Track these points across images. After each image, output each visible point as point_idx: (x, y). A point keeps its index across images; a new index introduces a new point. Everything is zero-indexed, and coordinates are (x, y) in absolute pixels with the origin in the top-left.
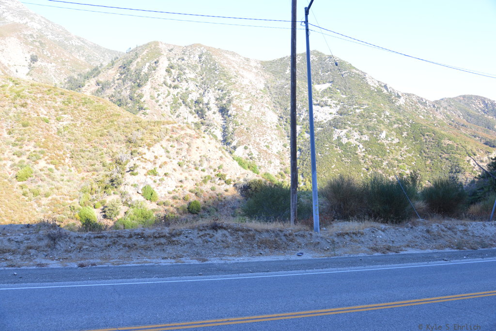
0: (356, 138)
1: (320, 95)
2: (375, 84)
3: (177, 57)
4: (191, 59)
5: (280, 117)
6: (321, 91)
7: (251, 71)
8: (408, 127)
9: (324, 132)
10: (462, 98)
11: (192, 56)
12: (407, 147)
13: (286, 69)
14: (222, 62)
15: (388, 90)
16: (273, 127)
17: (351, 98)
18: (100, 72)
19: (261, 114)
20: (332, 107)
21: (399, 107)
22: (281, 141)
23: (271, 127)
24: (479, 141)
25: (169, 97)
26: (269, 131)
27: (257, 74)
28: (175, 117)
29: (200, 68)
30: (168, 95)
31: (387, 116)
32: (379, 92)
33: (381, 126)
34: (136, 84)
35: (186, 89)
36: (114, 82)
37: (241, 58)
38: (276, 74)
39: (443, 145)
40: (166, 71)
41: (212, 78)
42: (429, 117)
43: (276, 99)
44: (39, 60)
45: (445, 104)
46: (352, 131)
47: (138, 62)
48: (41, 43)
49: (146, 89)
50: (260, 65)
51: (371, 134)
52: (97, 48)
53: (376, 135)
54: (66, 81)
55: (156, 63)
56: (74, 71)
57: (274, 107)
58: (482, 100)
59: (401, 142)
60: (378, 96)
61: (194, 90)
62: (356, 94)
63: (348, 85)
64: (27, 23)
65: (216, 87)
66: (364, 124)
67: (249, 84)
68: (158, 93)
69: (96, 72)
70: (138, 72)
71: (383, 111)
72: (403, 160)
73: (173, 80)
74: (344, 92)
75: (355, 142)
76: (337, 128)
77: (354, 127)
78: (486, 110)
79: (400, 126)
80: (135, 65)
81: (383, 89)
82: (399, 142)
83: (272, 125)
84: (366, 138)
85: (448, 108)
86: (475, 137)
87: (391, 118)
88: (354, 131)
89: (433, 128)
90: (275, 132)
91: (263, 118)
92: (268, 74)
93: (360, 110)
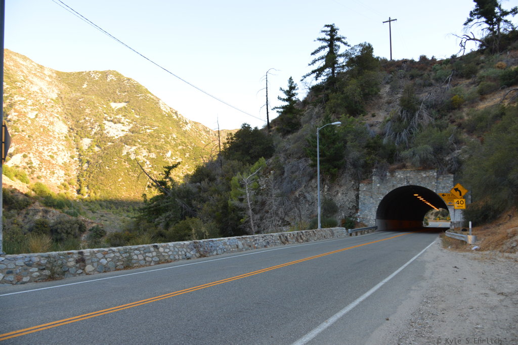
0: (144, 155)
1: (115, 112)
2: (167, 110)
5: (71, 129)
6: (116, 108)
7: (43, 79)
8: (190, 149)
9: (114, 147)
12: (189, 166)
13: (84, 83)
15: (177, 117)
16: (61, 138)
17: (144, 119)
19: (48, 123)
20: (125, 125)
21: (185, 132)
22: (69, 152)
23: (59, 137)
26: (55, 141)
27: (50, 83)
31: (174, 139)
32: (170, 116)
33: (167, 146)
37: (33, 63)
38: (72, 87)
43: (68, 111)
46: (141, 148)
50: (55, 75)
51: (158, 152)
53: (163, 153)
57: (65, 117)
59: (184, 161)
60: (168, 120)
62: (149, 115)
63: (142, 107)
66: (152, 143)
67: (39, 91)
71: (171, 134)
74: (138, 113)
75: (143, 158)
76: (127, 145)
77: (143, 145)
79: (184, 147)
81: (174, 115)
83: (60, 136)
84: (153, 155)
87: (177, 140)
88: (143, 149)
90: (63, 143)
91: (50, 127)
92: (63, 85)
93: (150, 131)
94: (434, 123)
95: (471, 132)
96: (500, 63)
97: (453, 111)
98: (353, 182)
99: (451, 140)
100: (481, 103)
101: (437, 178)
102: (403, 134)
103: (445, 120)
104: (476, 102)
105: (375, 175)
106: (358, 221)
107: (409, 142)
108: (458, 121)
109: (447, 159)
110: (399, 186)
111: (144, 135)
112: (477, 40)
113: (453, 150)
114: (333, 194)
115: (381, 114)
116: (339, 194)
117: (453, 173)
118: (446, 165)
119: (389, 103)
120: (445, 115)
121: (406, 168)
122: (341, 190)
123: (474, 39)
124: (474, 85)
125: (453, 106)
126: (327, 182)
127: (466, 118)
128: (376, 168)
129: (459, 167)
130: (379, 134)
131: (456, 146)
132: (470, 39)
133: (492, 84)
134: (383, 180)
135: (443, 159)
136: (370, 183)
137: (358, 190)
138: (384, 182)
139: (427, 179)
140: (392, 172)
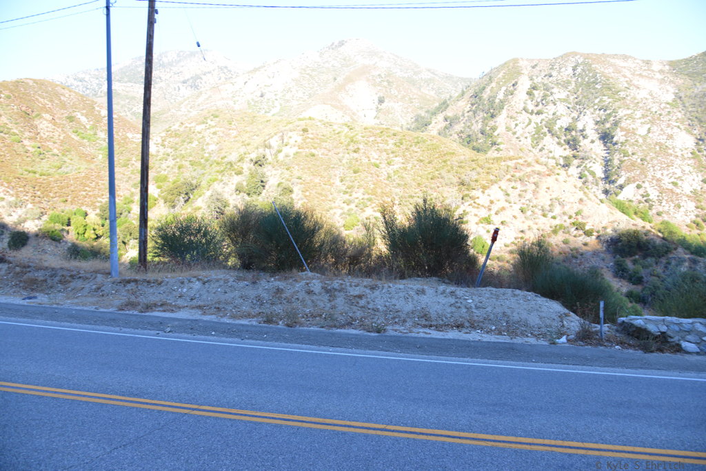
3: (543, 74)
4: (561, 74)
5: (700, 140)
7: (652, 78)
11: (563, 69)
14: (606, 71)
16: (686, 156)
18: (448, 106)
19: (665, 137)
22: (699, 175)
23: (683, 155)
25: (529, 127)
26: (678, 162)
27: (662, 81)
28: (538, 150)
29: (574, 84)
30: (529, 124)
34: (489, 114)
35: (554, 114)
36: (463, 115)
37: (637, 61)
38: (694, 77)
40: (527, 94)
41: (590, 95)
43: (693, 114)
44: (386, 100)
47: (492, 87)
48: (389, 82)
49: (501, 120)
50: (667, 67)
52: (448, 78)
54: (413, 120)
55: (514, 85)
56: (422, 108)
57: (689, 125)
61: (564, 114)
64: (376, 63)
65: (596, 107)
68: (516, 122)
69: (444, 105)
70: (491, 100)
73: (536, 104)
80: (489, 92)
83: (685, 152)
90: (690, 162)
91: (669, 143)
92: (680, 78)
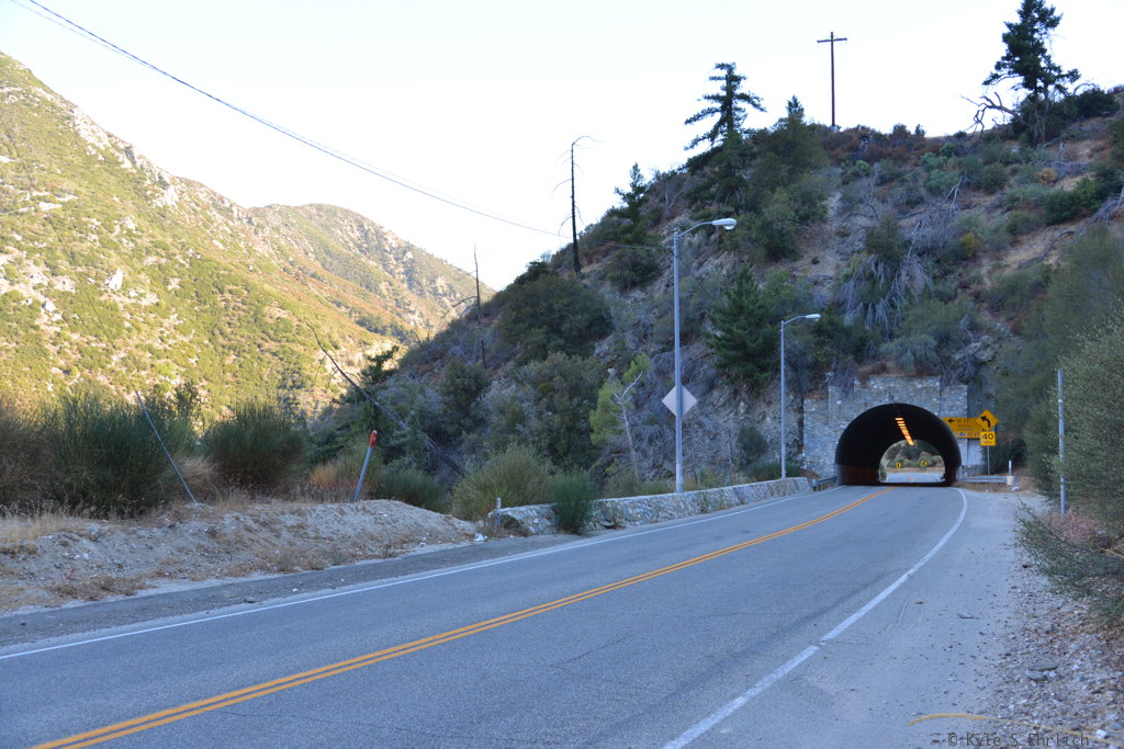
0: (36, 281)
2: (100, 141)
8: (183, 266)
10: (314, 211)
12: (178, 318)
15: (134, 163)
17: (26, 167)
21: (162, 212)
24: (347, 316)
31: (129, 231)
32: (110, 163)
33: (109, 256)
39: (267, 319)
42: (236, 247)
45: (276, 221)
46: (25, 262)
51: (81, 274)
53: (96, 278)
58: (357, 221)
59: (164, 303)
60: (106, 175)
62: (42, 157)
66: (61, 246)
71: (119, 217)
72: (165, 350)
75: (33, 292)
77: (32, 251)
78: (365, 245)
79: (163, 261)
81: (122, 157)
82: (157, 304)
84: (65, 284)
85: (283, 230)
86: (339, 305)
87: (139, 237)
88: (31, 263)
89: (246, 276)
93: (52, 206)
94: (932, 288)
95: (995, 309)
96: (1046, 169)
97: (964, 263)
98: (791, 397)
99: (963, 323)
100: (1012, 252)
101: (941, 391)
102: (880, 308)
103: (951, 284)
104: (1004, 248)
105: (832, 385)
106: (805, 467)
107: (891, 324)
108: (975, 287)
109: (957, 357)
110: (877, 404)
111: (33, 219)
112: (1006, 110)
113: (967, 342)
114: (757, 419)
115: (830, 259)
116: (768, 419)
117: (967, 383)
118: (954, 368)
119: (843, 234)
120: (952, 272)
121: (888, 373)
122: (770, 411)
123: (1001, 108)
124: (999, 211)
125: (965, 256)
126: (744, 395)
127: (988, 284)
128: (835, 370)
129: (976, 372)
130: (833, 304)
131: (971, 335)
132: (993, 106)
133: (1032, 216)
134: (847, 393)
135: (949, 358)
136: (825, 397)
137: (801, 410)
138: (850, 396)
139: (924, 394)
140: (864, 379)
